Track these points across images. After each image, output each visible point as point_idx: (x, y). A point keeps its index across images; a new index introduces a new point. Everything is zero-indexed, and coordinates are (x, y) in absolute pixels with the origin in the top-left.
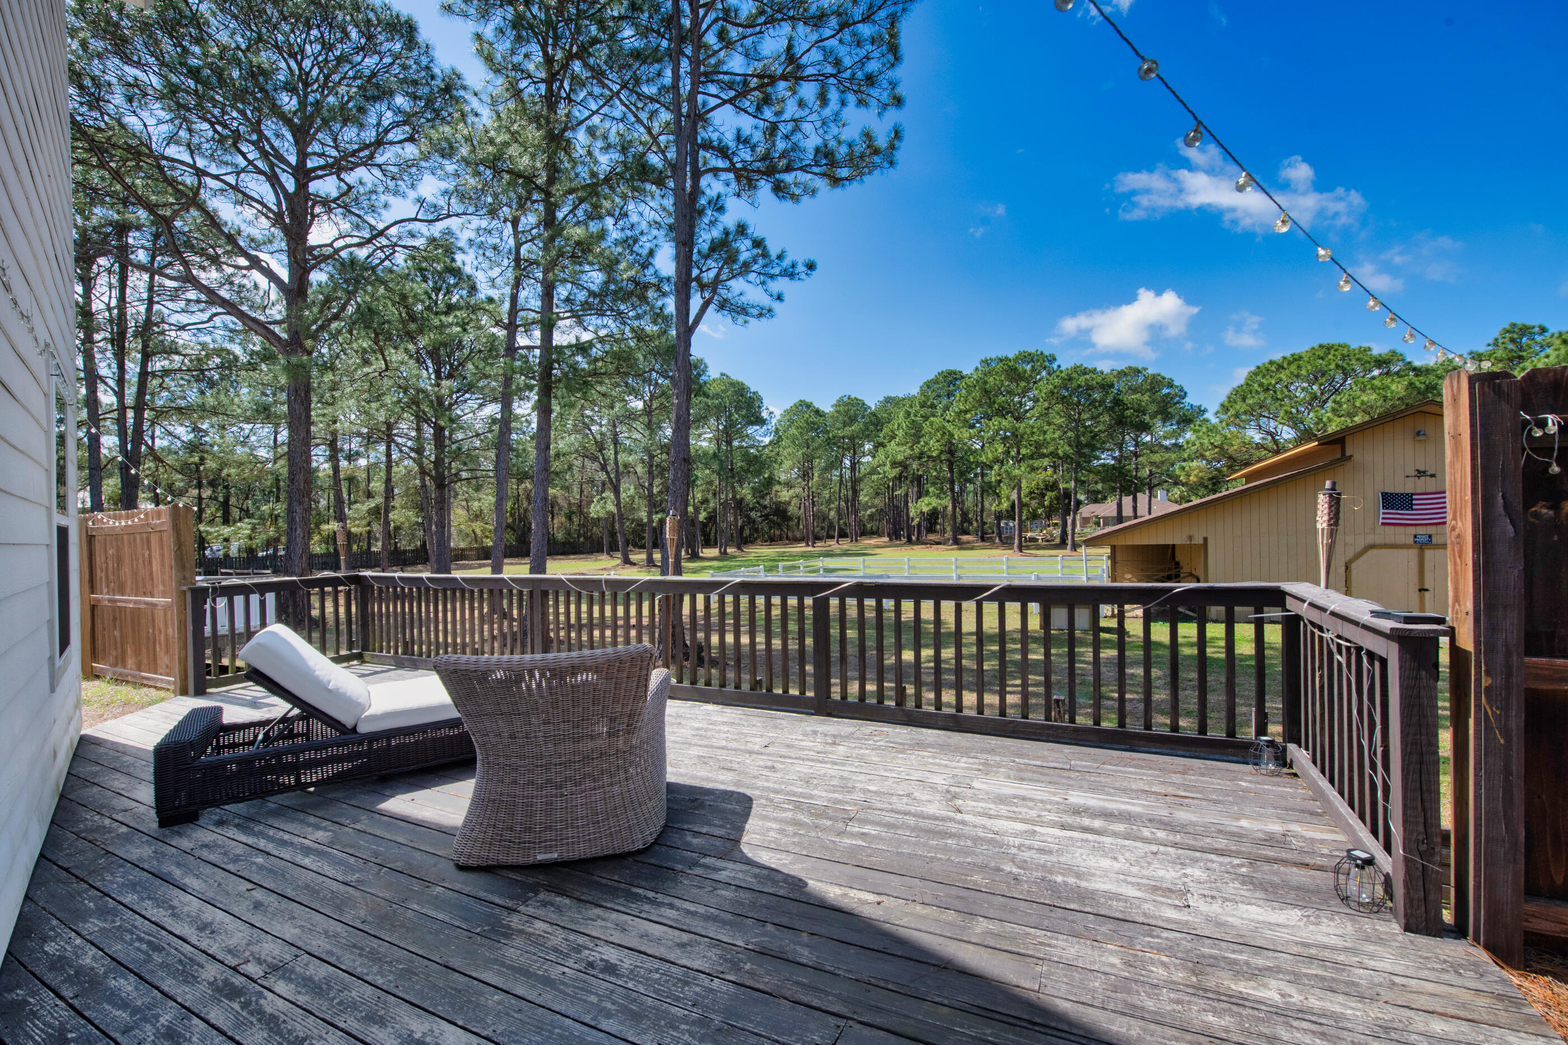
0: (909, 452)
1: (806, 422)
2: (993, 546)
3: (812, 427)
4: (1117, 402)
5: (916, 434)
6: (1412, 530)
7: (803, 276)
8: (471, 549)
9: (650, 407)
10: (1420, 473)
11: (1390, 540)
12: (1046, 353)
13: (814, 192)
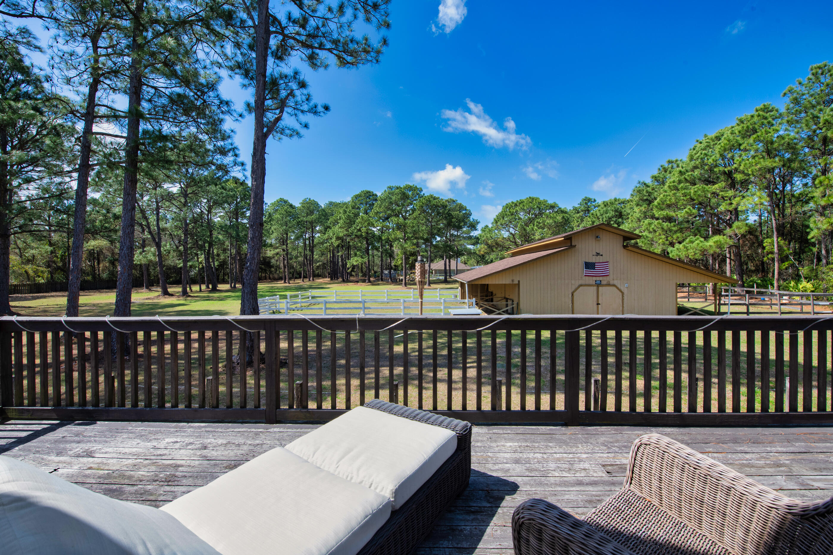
0: (346, 232)
1: (286, 211)
2: (388, 283)
3: (288, 214)
4: (450, 215)
5: (350, 222)
6: (595, 278)
7: (322, 114)
8: (24, 285)
9: (186, 191)
10: (598, 254)
11: (587, 283)
12: (418, 187)
13: (326, 67)
